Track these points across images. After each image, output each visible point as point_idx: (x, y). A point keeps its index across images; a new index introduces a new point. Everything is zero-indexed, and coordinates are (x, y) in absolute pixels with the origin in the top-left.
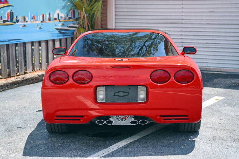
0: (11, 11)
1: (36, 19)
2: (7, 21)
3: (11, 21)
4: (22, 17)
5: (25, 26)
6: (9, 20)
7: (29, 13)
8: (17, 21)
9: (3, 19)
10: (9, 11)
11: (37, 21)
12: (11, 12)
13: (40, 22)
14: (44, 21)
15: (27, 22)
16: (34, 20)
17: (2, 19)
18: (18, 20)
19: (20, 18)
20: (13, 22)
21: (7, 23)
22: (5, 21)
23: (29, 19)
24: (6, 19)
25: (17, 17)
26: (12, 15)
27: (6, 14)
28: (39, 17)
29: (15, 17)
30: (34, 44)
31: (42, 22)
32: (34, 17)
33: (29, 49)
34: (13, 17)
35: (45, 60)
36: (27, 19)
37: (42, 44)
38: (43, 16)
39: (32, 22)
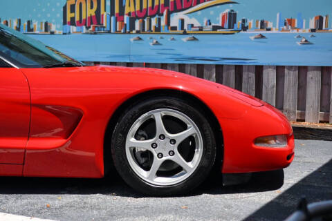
0: (232, 11)
1: (296, 26)
2: (222, 28)
3: (229, 28)
4: (257, 22)
5: (262, 36)
6: (226, 25)
7: (278, 15)
8: (245, 28)
9: (213, 24)
10: (228, 11)
11: (298, 29)
12: (230, 14)
13: (307, 31)
14: (320, 28)
15: (269, 30)
16: (290, 27)
17: (210, 24)
18: (246, 26)
19: (250, 22)
20: (235, 28)
21: (219, 31)
22: (215, 28)
23: (274, 26)
24: (220, 25)
25: (244, 21)
26: (232, 17)
27: (221, 16)
28: (304, 21)
29: (241, 22)
30: (286, 71)
31: (313, 31)
32: (290, 22)
33: (270, 78)
34: (235, 22)
35: (317, 105)
36: (270, 25)
37: (310, 74)
38: (320, 20)
39: (283, 30)
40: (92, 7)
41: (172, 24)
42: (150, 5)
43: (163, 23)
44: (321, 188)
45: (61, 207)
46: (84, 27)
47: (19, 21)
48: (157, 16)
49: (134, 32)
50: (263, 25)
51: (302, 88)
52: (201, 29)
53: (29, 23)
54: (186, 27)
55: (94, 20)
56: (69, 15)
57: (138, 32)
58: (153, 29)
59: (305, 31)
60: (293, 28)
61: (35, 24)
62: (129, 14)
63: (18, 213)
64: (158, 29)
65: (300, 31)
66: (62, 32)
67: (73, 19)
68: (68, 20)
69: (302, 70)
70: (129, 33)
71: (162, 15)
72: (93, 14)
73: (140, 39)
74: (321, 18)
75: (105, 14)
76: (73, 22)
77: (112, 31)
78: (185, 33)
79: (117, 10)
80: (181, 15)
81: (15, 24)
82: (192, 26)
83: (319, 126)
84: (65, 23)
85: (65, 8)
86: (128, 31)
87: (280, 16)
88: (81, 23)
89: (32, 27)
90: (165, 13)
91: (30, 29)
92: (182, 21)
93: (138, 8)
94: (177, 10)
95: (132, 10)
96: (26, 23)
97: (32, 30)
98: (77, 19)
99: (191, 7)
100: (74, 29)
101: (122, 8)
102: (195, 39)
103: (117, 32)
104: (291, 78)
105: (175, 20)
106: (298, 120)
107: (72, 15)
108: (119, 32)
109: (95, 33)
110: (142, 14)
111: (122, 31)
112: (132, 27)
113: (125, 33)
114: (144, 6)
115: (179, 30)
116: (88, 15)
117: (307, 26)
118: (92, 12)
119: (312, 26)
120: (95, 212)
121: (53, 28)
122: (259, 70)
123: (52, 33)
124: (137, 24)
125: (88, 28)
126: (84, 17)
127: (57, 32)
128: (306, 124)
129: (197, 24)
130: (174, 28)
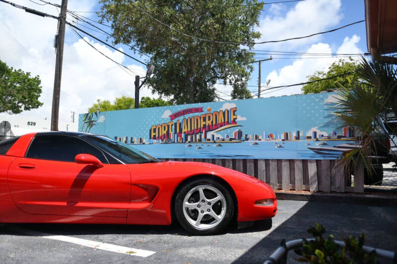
0: (240, 130)
1: (274, 137)
2: (235, 139)
3: (239, 139)
4: (253, 136)
5: (256, 144)
6: (237, 138)
7: (264, 132)
8: (247, 139)
9: (230, 137)
10: (237, 130)
11: (275, 139)
12: (239, 132)
13: (280, 140)
14: (287, 139)
15: (260, 140)
16: (271, 138)
17: (228, 137)
18: (248, 137)
19: (250, 136)
20: (242, 139)
21: (233, 141)
22: (231, 139)
23: (263, 138)
24: (234, 137)
25: (246, 135)
26: (240, 134)
27: (234, 133)
28: (278, 135)
29: (244, 136)
30: (270, 162)
31: (283, 140)
32: (271, 136)
33: (262, 166)
34: (241, 136)
35: (288, 181)
36: (260, 137)
37: (283, 164)
38: (286, 135)
39: (267, 140)
40: (165, 130)
41: (208, 138)
42: (196, 128)
43: (203, 137)
44: (292, 228)
45: (147, 242)
46: (161, 140)
47: (127, 138)
48: (200, 134)
49: (187, 142)
50: (257, 137)
51: (279, 170)
52: (223, 140)
53: (132, 138)
54: (215, 139)
55: (166, 136)
56: (153, 134)
57: (189, 142)
58: (197, 140)
59: (279, 140)
60: (273, 139)
61: (135, 139)
62: (185, 133)
63: (124, 245)
64: (200, 140)
65: (277, 141)
66: (149, 143)
67: (155, 136)
68: (152, 136)
69: (279, 161)
70: (185, 143)
71: (202, 133)
72: (166, 133)
73: (190, 146)
74: (287, 134)
75: (172, 133)
76: (154, 138)
77: (176, 142)
78: (215, 142)
79: (178, 131)
80: (212, 133)
81: (125, 139)
82: (219, 138)
83: (290, 192)
84: (150, 138)
85: (150, 131)
86: (184, 141)
87: (265, 133)
88: (159, 138)
89: (133, 140)
90: (204, 132)
91: (132, 142)
92: (213, 136)
93: (189, 129)
94: (210, 130)
95: (186, 130)
96: (130, 139)
97: (133, 142)
98: (157, 136)
99: (218, 128)
100: (155, 141)
101: (181, 130)
102: (220, 145)
103: (178, 142)
104: (273, 166)
105: (209, 135)
106: (278, 189)
107: (154, 134)
108: (179, 143)
109: (167, 143)
110: (192, 133)
111: (181, 142)
112: (186, 140)
113: (182, 143)
114: (193, 128)
115: (211, 141)
116: (163, 134)
117: (280, 138)
118: (165, 132)
119: (283, 137)
120: (166, 245)
121: (144, 141)
122: (256, 161)
123: (144, 144)
124: (189, 138)
125: (162, 141)
126: (160, 135)
127: (146, 143)
128: (283, 191)
129: (221, 137)
130: (209, 140)
